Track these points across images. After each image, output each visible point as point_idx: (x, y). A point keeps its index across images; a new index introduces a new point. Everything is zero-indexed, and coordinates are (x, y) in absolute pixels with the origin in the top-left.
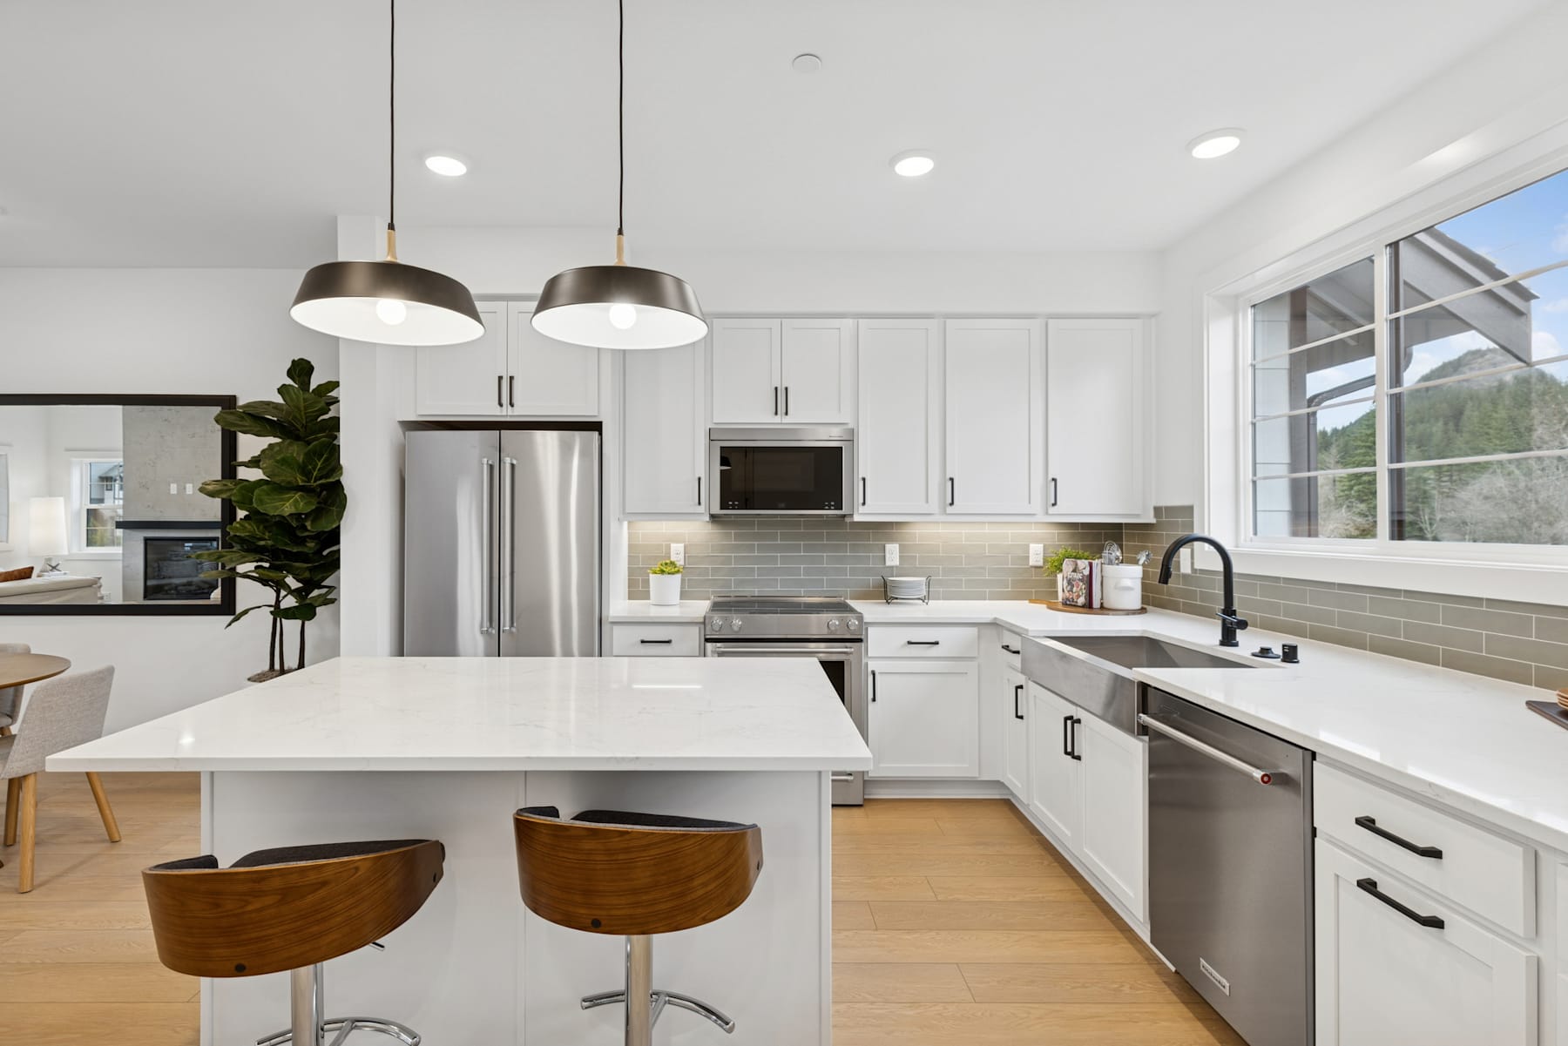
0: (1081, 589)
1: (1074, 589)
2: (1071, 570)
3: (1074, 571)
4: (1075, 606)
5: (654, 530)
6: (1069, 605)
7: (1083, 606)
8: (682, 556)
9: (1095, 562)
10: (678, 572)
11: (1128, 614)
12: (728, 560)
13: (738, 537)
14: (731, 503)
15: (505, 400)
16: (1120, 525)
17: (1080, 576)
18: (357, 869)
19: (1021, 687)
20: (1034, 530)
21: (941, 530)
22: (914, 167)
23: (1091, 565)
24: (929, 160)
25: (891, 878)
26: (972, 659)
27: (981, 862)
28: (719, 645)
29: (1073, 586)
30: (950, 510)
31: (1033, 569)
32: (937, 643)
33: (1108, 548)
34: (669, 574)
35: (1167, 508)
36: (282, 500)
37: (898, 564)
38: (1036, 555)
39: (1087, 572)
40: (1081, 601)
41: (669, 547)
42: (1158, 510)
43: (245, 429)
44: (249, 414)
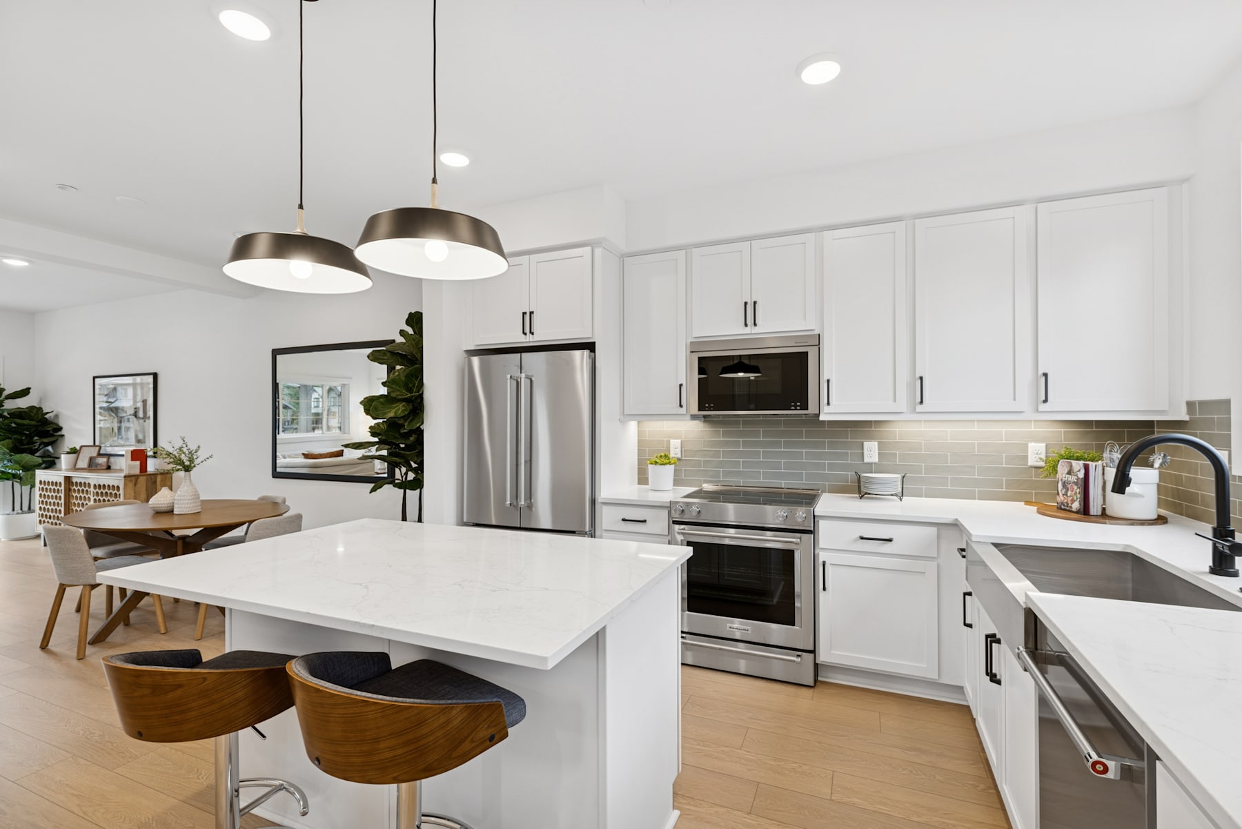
0: (1076, 493)
1: (1069, 493)
2: (1066, 471)
3: (1069, 473)
4: (1069, 511)
5: (658, 428)
6: (1063, 511)
7: (1077, 512)
8: (679, 450)
9: (1092, 465)
10: (670, 463)
11: (1133, 525)
12: (717, 454)
13: (725, 434)
14: (707, 405)
15: (527, 330)
16: (1152, 422)
17: (1074, 479)
18: (205, 679)
19: (970, 594)
20: (1033, 428)
21: (923, 428)
22: (821, 73)
23: (1086, 468)
24: (836, 64)
25: (796, 765)
26: (932, 559)
27: (904, 770)
28: (683, 527)
29: (1067, 490)
30: (919, 408)
31: (1033, 469)
32: (890, 540)
33: (1108, 449)
34: (661, 464)
35: (1202, 403)
36: (390, 408)
37: (877, 460)
38: (1036, 453)
39: (1081, 475)
40: (1076, 506)
41: (668, 442)
42: (1190, 405)
43: (382, 361)
44: (389, 351)
